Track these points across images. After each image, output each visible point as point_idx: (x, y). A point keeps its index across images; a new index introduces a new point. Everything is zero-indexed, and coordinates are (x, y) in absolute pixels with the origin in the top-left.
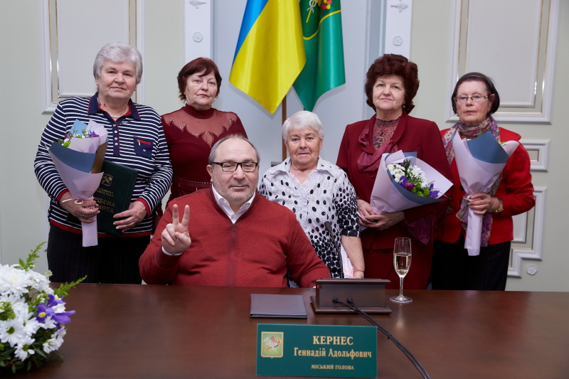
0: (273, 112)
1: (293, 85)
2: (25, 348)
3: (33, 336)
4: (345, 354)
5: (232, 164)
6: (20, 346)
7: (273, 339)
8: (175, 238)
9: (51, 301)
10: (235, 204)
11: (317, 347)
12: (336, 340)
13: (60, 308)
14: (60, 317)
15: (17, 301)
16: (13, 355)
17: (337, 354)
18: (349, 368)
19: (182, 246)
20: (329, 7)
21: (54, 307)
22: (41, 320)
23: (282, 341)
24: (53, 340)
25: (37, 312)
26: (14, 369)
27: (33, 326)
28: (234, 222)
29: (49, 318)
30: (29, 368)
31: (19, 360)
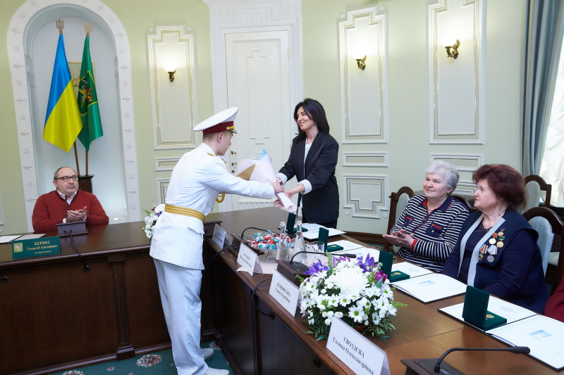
0: (68, 151)
1: (78, 136)
20: (91, 100)
28: (69, 203)
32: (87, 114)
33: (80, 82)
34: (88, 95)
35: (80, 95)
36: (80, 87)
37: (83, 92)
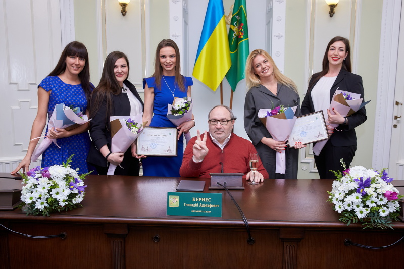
2: (64, 201)
3: (67, 196)
4: (207, 206)
5: (215, 120)
6: (61, 200)
7: (174, 198)
9: (76, 181)
11: (194, 203)
12: (203, 200)
14: (80, 188)
15: (61, 180)
16: (58, 204)
17: (204, 206)
18: (209, 212)
21: (78, 184)
22: (71, 189)
23: (178, 200)
24: (77, 198)
25: (69, 186)
26: (59, 210)
27: (68, 192)
28: (222, 149)
29: (75, 189)
30: (66, 210)
31: (61, 206)
35: (231, 32)
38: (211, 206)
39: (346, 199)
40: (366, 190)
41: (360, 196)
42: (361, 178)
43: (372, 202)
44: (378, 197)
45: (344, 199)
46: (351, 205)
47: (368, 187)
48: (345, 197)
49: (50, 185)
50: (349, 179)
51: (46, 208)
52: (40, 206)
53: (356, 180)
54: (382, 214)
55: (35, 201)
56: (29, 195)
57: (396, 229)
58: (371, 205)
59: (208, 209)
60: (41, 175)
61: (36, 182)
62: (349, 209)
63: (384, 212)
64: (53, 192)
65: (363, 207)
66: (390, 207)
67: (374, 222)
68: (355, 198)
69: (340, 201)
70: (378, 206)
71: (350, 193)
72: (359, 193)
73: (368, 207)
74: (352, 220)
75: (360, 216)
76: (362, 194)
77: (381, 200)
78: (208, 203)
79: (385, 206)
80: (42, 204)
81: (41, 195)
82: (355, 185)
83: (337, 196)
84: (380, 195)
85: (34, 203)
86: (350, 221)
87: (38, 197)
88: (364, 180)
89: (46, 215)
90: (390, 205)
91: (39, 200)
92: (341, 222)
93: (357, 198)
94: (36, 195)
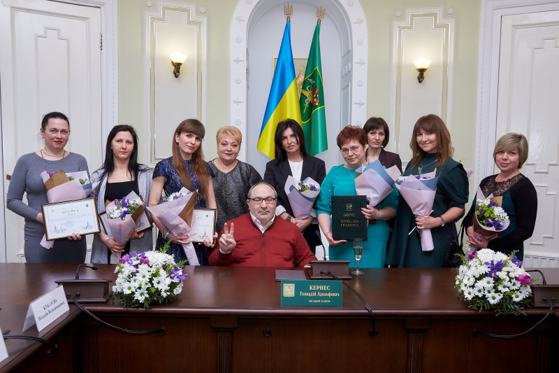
2: (166, 291)
3: (169, 286)
4: (326, 295)
5: (260, 199)
6: (163, 290)
7: (289, 287)
8: (227, 242)
9: (176, 269)
10: (263, 222)
11: (312, 291)
12: (322, 288)
13: (180, 273)
14: (180, 277)
15: (161, 268)
16: (160, 294)
17: (322, 294)
18: (329, 301)
19: (231, 245)
20: (317, 104)
21: (178, 272)
22: (172, 278)
23: (294, 288)
24: (178, 288)
25: (170, 274)
26: (161, 301)
27: (168, 281)
28: (263, 232)
29: (176, 277)
31: (162, 297)
32: (310, 121)
33: (304, 82)
34: (314, 98)
35: (303, 97)
36: (304, 88)
37: (307, 94)
38: (330, 295)
39: (476, 284)
40: (498, 273)
41: (491, 280)
42: (492, 261)
43: (504, 287)
44: (510, 281)
45: (474, 285)
46: (482, 291)
47: (500, 270)
48: (476, 282)
49: (150, 273)
50: (478, 262)
51: (146, 298)
52: (140, 297)
53: (487, 263)
54: (516, 300)
55: (134, 291)
56: (127, 285)
57: (529, 315)
58: (504, 290)
59: (327, 298)
60: (139, 262)
61: (134, 270)
62: (480, 295)
63: (517, 297)
64: (155, 280)
65: (496, 292)
66: (523, 291)
67: (507, 308)
68: (486, 283)
69: (470, 287)
70: (511, 291)
71: (481, 277)
72: (491, 277)
73: (500, 292)
74: (484, 307)
75: (492, 302)
76: (494, 278)
77: (514, 284)
78: (327, 292)
79: (517, 290)
80: (142, 294)
81: (141, 285)
82: (485, 269)
83: (465, 281)
84: (513, 279)
85: (133, 293)
86: (482, 308)
87: (138, 286)
88: (495, 263)
89: (146, 308)
90: (523, 289)
91: (138, 290)
92: (470, 309)
93: (489, 283)
94: (134, 285)
